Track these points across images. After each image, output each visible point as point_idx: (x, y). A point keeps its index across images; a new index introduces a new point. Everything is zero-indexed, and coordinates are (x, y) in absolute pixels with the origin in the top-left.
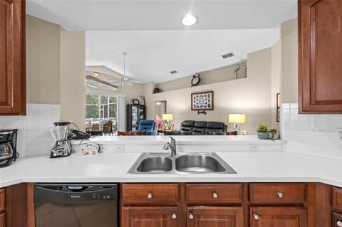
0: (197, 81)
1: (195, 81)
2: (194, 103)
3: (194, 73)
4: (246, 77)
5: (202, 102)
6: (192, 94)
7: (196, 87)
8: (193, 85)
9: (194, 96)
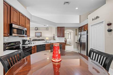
0: (37, 29)
1: (36, 29)
2: (36, 35)
3: (35, 27)
4: (48, 30)
5: (38, 34)
6: (35, 32)
7: (36, 31)
8: (35, 30)
9: (36, 33)
